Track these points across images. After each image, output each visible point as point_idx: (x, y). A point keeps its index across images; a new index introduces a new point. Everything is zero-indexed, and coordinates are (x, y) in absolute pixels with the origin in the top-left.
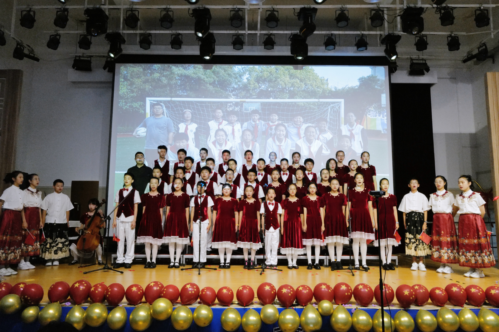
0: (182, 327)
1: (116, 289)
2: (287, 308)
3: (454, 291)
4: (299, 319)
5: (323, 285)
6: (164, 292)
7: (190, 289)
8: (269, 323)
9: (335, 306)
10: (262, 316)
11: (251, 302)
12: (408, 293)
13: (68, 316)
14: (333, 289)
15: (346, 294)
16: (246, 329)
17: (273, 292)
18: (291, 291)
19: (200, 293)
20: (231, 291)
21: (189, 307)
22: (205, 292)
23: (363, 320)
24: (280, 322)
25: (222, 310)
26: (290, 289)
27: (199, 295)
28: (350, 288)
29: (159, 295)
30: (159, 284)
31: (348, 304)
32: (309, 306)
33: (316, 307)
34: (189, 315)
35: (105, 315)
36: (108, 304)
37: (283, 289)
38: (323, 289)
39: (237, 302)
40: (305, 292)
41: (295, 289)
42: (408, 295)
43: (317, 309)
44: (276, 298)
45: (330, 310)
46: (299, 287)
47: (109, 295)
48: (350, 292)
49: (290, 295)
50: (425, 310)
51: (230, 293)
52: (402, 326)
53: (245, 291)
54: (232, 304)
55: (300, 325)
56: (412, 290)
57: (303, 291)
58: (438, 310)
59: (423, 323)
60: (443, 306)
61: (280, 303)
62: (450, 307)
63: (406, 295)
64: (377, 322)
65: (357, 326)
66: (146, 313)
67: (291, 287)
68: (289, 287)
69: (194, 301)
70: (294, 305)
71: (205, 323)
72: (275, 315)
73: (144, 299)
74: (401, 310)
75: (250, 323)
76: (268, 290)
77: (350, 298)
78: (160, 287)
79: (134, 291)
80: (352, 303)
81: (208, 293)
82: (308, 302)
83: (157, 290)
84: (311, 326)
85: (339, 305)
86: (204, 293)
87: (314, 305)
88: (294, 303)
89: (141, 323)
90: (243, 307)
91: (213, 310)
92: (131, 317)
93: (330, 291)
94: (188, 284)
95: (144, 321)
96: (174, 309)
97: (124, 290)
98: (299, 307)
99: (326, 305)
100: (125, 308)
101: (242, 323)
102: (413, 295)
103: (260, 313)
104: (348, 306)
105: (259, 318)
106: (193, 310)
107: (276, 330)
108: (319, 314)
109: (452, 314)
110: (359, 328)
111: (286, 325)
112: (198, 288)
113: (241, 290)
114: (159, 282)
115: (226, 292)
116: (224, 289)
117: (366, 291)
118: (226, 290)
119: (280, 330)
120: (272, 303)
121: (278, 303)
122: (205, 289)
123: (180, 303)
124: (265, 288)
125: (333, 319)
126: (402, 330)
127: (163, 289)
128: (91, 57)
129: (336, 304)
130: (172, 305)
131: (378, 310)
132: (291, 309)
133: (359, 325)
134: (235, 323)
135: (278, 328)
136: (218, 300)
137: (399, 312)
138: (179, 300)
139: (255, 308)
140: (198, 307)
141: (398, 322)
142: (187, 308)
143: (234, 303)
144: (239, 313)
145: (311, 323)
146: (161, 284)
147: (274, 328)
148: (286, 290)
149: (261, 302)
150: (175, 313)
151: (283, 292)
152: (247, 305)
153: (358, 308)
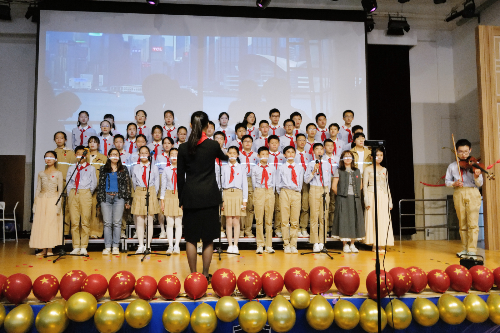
0: (110, 330)
1: (18, 281)
2: (249, 301)
3: (458, 274)
4: (266, 315)
5: (296, 270)
6: (86, 284)
7: (123, 279)
8: (226, 320)
9: (312, 296)
10: (217, 312)
11: (203, 295)
12: (404, 278)
14: (308, 274)
15: (326, 281)
16: (195, 329)
17: (232, 281)
18: (256, 279)
19: (136, 284)
20: (177, 281)
21: (119, 302)
22: (141, 282)
23: (348, 313)
24: (241, 319)
25: (165, 305)
26: (254, 276)
27: (134, 287)
28: (330, 273)
29: (79, 288)
30: (80, 274)
31: (328, 293)
32: (279, 296)
33: (288, 297)
34: (120, 314)
35: (0, 316)
36: (8, 302)
37: (245, 277)
38: (296, 276)
39: (185, 295)
40: (274, 279)
41: (261, 276)
42: (403, 279)
43: (289, 301)
44: (237, 288)
45: (306, 302)
46: (266, 273)
47: (8, 290)
48: (330, 278)
49: (254, 283)
50: (424, 298)
51: (175, 283)
52: (396, 319)
53: (195, 280)
54: (179, 297)
55: (267, 323)
56: (408, 274)
57: (271, 278)
58: (439, 298)
59: (421, 314)
60: (444, 293)
61: (241, 294)
62: (453, 294)
63: (401, 280)
64: (364, 314)
65: (341, 321)
66: (59, 313)
67: (256, 274)
68: (253, 274)
69: (128, 295)
70: (260, 297)
71: (140, 324)
72: (234, 310)
73: (59, 294)
74: (393, 299)
75: (201, 321)
76: (225, 277)
77: (330, 285)
78: (81, 277)
79: (45, 283)
80: (332, 292)
81: (146, 283)
82: (278, 292)
83: (76, 281)
84: (282, 322)
85: (317, 294)
86: (141, 284)
87: (285, 296)
88: (260, 293)
89: (53, 326)
90: (193, 301)
91: (152, 305)
92: (37, 318)
93: (305, 277)
94: (119, 273)
95: (57, 323)
96: (99, 306)
97: (31, 282)
98: (266, 299)
99: (301, 295)
101: (192, 323)
102: (409, 279)
103: (214, 308)
104: (327, 296)
105: (214, 314)
106: (125, 307)
107: (235, 329)
108: (292, 306)
109: (457, 302)
110: (343, 324)
111: (249, 323)
112: (132, 278)
113: (190, 278)
114: (80, 271)
115: (170, 281)
116: (167, 278)
117: (350, 276)
118: (170, 279)
119: (241, 328)
120: (231, 294)
121: (238, 294)
122: (143, 279)
123: (108, 297)
124: (222, 276)
125: (310, 313)
126: (397, 324)
127: (84, 280)
128: (10, 2)
129: (314, 293)
130: (96, 301)
131: (366, 300)
132: (255, 301)
133: (344, 319)
134: (181, 322)
135: (239, 326)
136: (160, 292)
137: (392, 301)
138: (107, 294)
139: (209, 301)
140: (132, 302)
141: (391, 314)
142: (117, 303)
143: (181, 295)
144: (187, 309)
145: (282, 319)
146: (83, 273)
147: (234, 327)
148: (249, 277)
149: (217, 294)
150: (100, 311)
151: (246, 281)
152: (198, 298)
153: (341, 297)
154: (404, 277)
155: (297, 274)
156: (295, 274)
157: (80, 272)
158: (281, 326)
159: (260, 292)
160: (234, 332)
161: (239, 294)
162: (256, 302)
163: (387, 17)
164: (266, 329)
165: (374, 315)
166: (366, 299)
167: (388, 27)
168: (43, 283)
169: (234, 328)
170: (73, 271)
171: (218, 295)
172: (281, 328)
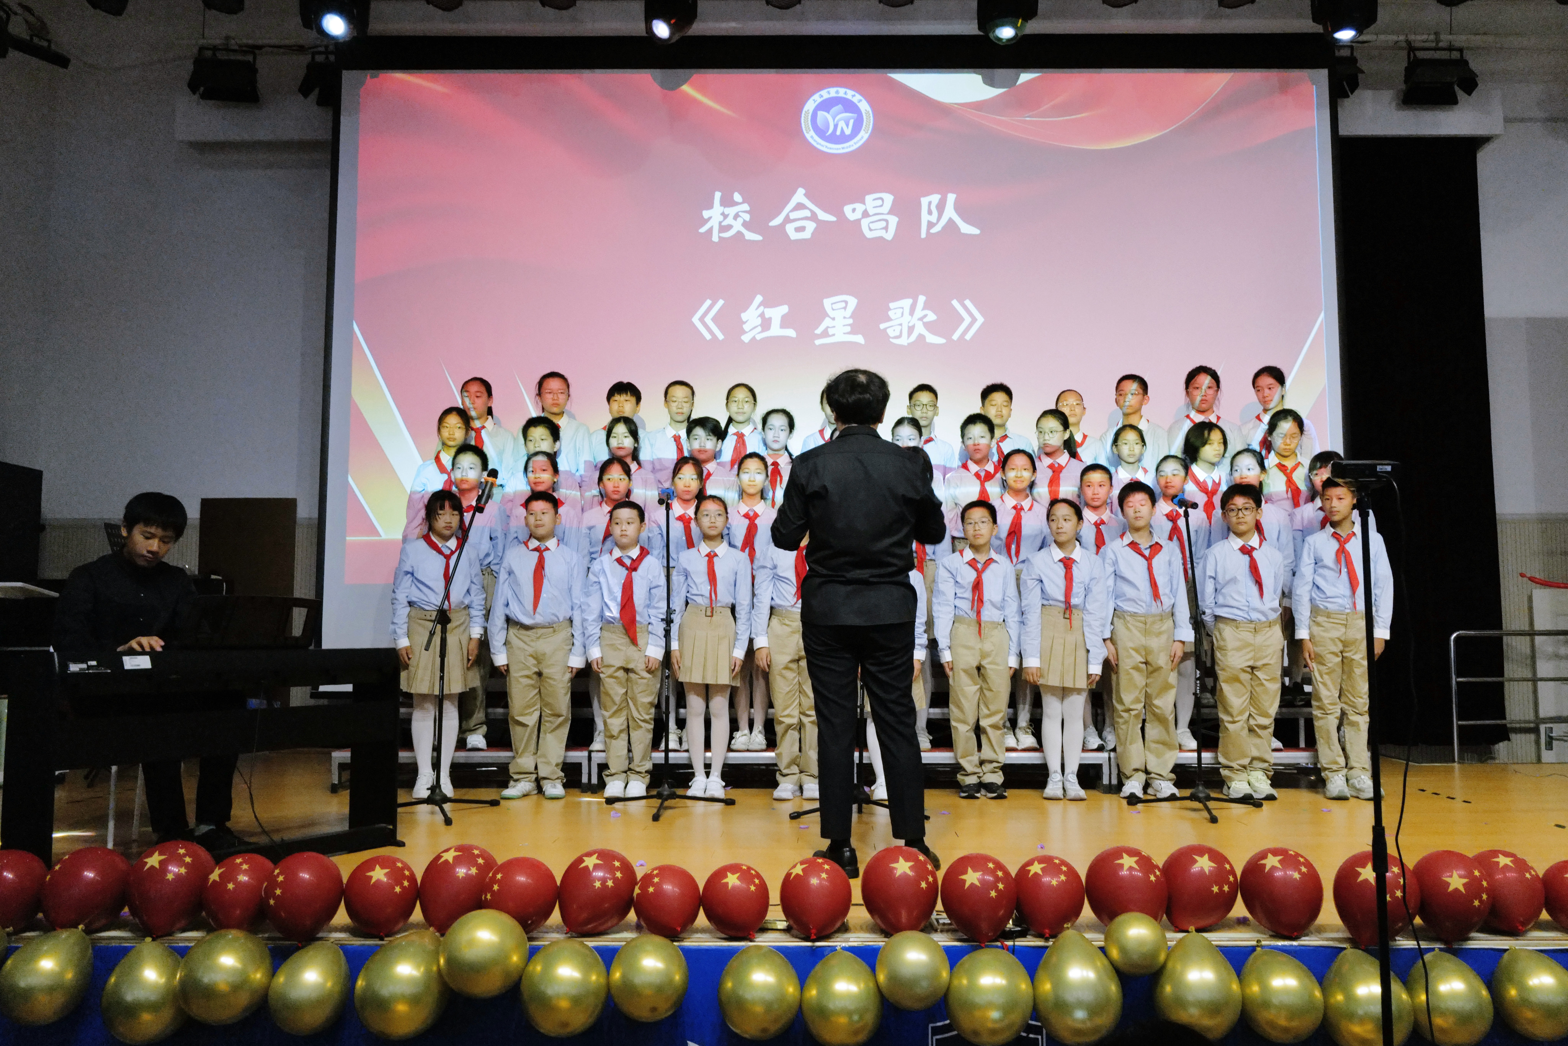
0: (565, 1025)
1: (307, 876)
2: (981, 947)
4: (1030, 990)
5: (1125, 855)
6: (496, 887)
7: (600, 874)
8: (909, 1003)
9: (1173, 937)
10: (882, 977)
11: (838, 924)
12: (1464, 885)
13: (113, 980)
14: (1161, 866)
16: (817, 1026)
17: (924, 885)
18: (998, 879)
19: (637, 891)
20: (757, 881)
21: (592, 943)
22: (653, 884)
23: (1286, 991)
24: (952, 1000)
25: (726, 956)
26: (993, 872)
27: (632, 898)
28: (1227, 866)
29: (476, 899)
30: (478, 856)
31: (1222, 928)
32: (1069, 934)
33: (1097, 939)
34: (594, 978)
35: (258, 976)
36: (278, 935)
37: (966, 873)
38: (1124, 872)
39: (782, 925)
40: (1054, 882)
41: (1013, 871)
42: (1462, 889)
43: (1102, 949)
44: (939, 906)
45: (1154, 955)
46: (1030, 863)
47: (276, 898)
48: (1229, 883)
49: (993, 894)
50: (1530, 951)
51: (753, 888)
52: (1443, 1013)
53: (814, 881)
54: (764, 930)
55: (1036, 1012)
56: (1477, 873)
57: (1046, 879)
59: (1524, 1000)
61: (954, 926)
63: (1456, 890)
64: (1340, 997)
65: (1265, 1016)
66: (422, 969)
67: (999, 866)
68: (991, 865)
69: (614, 921)
70: (1012, 935)
71: (654, 1009)
72: (936, 975)
73: (417, 915)
74: (1433, 949)
75: (834, 1005)
76: (905, 875)
77: (1229, 904)
78: (479, 867)
79: (378, 881)
80: (1235, 925)
81: (668, 887)
82: (1067, 921)
83: (468, 877)
84: (1080, 1014)
85: (1187, 931)
86: (651, 889)
87: (1089, 936)
88: (1010, 925)
89: (401, 1008)
90: (809, 944)
91: (688, 953)
92: (360, 983)
94: (589, 854)
95: (414, 1000)
96: (533, 952)
98: (1030, 942)
99: (1138, 931)
100: (342, 947)
101: (805, 1007)
102: (1481, 889)
103: (873, 968)
104: (1221, 938)
105: (871, 985)
106: (608, 956)
107: (936, 1031)
108: (1110, 967)
110: (1272, 1024)
111: (977, 1014)
112: (627, 868)
113: (797, 875)
114: (477, 848)
115: (738, 883)
116: (729, 874)
117: (1292, 876)
118: (738, 875)
119: (954, 1030)
120: (922, 925)
121: (944, 924)
122: (657, 876)
123: (557, 927)
124: (896, 869)
125: (1168, 989)
126: (1443, 1030)
127: (491, 875)
128: (257, 51)
129: (1176, 927)
130: (526, 937)
131: (1345, 952)
132: (997, 947)
133: (1273, 1011)
134: (776, 1006)
135: (948, 1022)
136: (709, 917)
137: (1428, 957)
138: (556, 916)
139: (855, 944)
140: (629, 942)
141: (1423, 997)
142: (587, 946)
143: (770, 926)
144: (790, 966)
145: (1080, 1004)
146: (484, 855)
147: (931, 1025)
148: (978, 875)
149: (879, 921)
150: (537, 968)
151: (967, 885)
152: (823, 934)
153: (1264, 943)
154: (1465, 881)
155: (1126, 867)
156: (1122, 866)
157: (476, 852)
158: (1079, 1026)
159: (1011, 922)
160: (932, 1041)
161: (946, 927)
162: (1000, 950)
163: (1401, 48)
164: (1031, 1036)
165: (1369, 999)
166: (1345, 949)
167: (1406, 82)
168: (373, 881)
169: (932, 1028)
170: (458, 849)
171: (883, 926)
172: (1078, 1032)
